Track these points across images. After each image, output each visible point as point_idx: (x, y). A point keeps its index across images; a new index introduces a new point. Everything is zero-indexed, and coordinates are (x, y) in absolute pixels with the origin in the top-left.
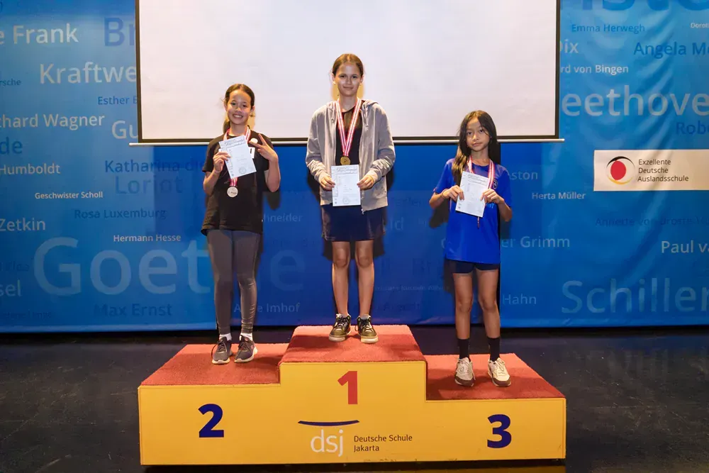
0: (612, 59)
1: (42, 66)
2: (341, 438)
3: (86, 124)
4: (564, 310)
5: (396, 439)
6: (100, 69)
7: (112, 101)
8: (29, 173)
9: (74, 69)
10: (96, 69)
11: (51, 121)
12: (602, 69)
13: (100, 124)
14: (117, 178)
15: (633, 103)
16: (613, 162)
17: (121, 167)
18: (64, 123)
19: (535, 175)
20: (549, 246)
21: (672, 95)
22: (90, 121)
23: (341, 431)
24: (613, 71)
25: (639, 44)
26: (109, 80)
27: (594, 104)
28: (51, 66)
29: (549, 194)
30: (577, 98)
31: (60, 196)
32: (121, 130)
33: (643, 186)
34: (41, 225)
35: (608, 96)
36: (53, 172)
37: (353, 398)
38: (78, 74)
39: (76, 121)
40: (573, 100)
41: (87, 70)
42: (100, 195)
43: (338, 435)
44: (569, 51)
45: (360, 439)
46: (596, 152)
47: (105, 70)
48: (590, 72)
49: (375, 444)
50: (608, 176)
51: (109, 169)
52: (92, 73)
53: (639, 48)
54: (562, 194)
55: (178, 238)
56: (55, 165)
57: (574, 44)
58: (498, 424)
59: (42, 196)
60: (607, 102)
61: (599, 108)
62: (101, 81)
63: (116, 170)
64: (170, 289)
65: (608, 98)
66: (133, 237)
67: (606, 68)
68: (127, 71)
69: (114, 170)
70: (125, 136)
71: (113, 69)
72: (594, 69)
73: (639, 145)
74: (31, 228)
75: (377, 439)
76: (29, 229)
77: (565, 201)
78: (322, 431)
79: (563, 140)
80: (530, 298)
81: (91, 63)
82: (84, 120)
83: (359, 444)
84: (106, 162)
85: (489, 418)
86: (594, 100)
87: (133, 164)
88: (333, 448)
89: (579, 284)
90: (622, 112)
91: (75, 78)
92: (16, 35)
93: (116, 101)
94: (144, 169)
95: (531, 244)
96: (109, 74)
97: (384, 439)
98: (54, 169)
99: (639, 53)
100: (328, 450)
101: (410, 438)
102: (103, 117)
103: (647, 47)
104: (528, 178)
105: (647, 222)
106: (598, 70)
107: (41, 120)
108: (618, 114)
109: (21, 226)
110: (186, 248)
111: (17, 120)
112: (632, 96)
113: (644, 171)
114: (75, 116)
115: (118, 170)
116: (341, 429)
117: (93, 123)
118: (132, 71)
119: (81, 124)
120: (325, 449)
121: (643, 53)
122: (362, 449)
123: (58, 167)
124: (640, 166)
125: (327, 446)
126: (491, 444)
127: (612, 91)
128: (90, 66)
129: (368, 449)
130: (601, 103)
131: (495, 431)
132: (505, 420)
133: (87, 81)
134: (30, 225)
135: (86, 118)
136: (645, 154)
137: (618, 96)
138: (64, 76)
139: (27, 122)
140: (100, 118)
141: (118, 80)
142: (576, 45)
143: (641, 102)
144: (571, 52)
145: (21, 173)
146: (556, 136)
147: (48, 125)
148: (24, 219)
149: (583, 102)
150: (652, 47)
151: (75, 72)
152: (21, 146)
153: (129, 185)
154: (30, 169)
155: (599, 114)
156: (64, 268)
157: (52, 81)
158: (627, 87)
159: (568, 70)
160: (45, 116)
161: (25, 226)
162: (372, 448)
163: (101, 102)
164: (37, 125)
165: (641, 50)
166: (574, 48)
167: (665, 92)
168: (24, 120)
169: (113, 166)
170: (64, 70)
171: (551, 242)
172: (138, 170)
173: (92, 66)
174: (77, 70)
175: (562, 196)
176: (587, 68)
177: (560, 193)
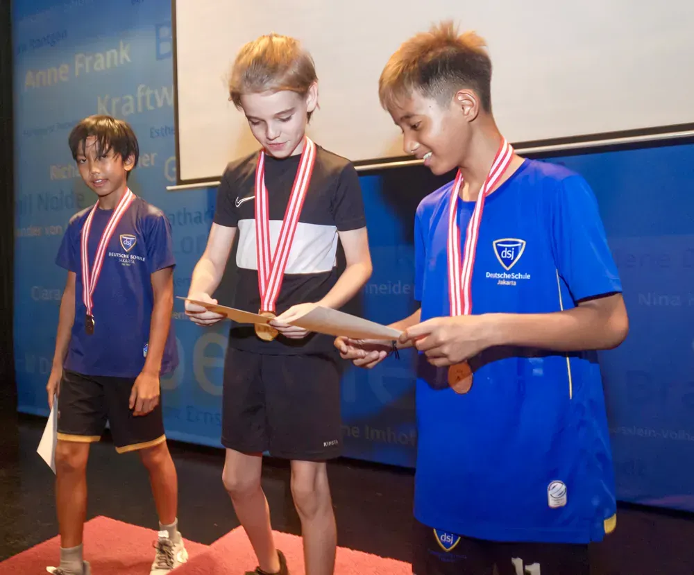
1: (99, 99)
6: (152, 92)
7: (164, 132)
9: (128, 97)
10: (149, 92)
22: (144, 160)
26: (160, 104)
28: (107, 97)
38: (131, 104)
41: (140, 95)
47: (156, 93)
52: (144, 98)
62: (152, 107)
71: (165, 90)
81: (144, 86)
87: (185, 215)
91: (128, 109)
92: (78, 65)
93: (168, 131)
96: (160, 98)
102: (156, 154)
117: (147, 162)
128: (142, 90)
133: (140, 110)
138: (119, 106)
140: (153, 155)
151: (129, 101)
152: (83, 198)
153: (183, 243)
163: (153, 135)
170: (118, 100)
172: (191, 221)
173: (144, 90)
174: (130, 98)
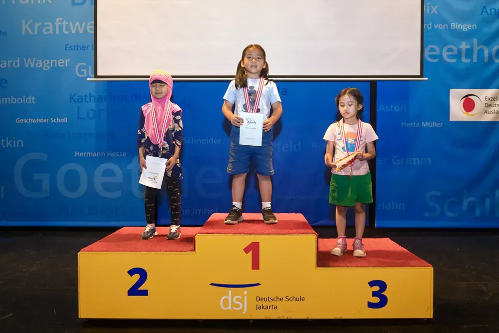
0: (464, 18)
1: (24, 21)
2: (246, 297)
3: (56, 66)
4: (427, 214)
5: (291, 299)
6: (67, 23)
7: (76, 48)
8: (12, 102)
9: (48, 23)
10: (64, 24)
11: (30, 63)
12: (455, 25)
13: (66, 66)
14: (79, 108)
15: (481, 52)
16: (465, 99)
17: (82, 99)
18: (39, 65)
19: (403, 108)
20: (414, 164)
22: (59, 63)
23: (245, 292)
24: (465, 27)
25: (484, 7)
26: (74, 32)
27: (450, 53)
28: (30, 22)
29: (415, 123)
30: (437, 48)
31: (34, 121)
32: (82, 70)
33: (488, 118)
34: (20, 143)
36: (30, 102)
37: (256, 265)
38: (51, 28)
39: (48, 62)
40: (432, 50)
41: (57, 23)
42: (65, 120)
43: (243, 296)
44: (430, 12)
45: (261, 299)
46: (452, 90)
47: (71, 23)
48: (447, 28)
49: (274, 303)
50: (461, 110)
51: (72, 100)
52: (61, 27)
53: (484, 10)
54: (425, 123)
55: (124, 154)
56: (32, 97)
57: (434, 7)
58: (377, 288)
59: (21, 121)
60: (460, 52)
61: (453, 57)
62: (68, 32)
63: (78, 100)
64: (118, 194)
65: (461, 49)
66: (90, 153)
67: (459, 25)
68: (88, 24)
69: (76, 100)
70: (85, 75)
71: (77, 24)
72: (449, 26)
73: (486, 85)
74: (12, 145)
75: (275, 299)
76: (11, 146)
77: (428, 128)
78: (230, 292)
79: (427, 79)
80: (400, 205)
81: (61, 19)
82: (54, 62)
83: (260, 303)
84: (71, 95)
85: (369, 283)
86: (450, 50)
87: (90, 97)
88: (239, 306)
89: (438, 193)
90: (472, 60)
91: (48, 30)
93: (79, 48)
94: (100, 100)
95: (400, 162)
96: (74, 27)
97: (281, 299)
98: (32, 99)
99: (484, 14)
100: (234, 308)
101: (303, 299)
102: (69, 60)
103: (491, 10)
104: (398, 110)
105: (492, 146)
106: (453, 27)
107: (22, 62)
108: (469, 61)
109: (5, 143)
110: (131, 162)
111: (4, 62)
112: (479, 47)
113: (489, 106)
114: (47, 59)
115: (80, 100)
116: (245, 291)
117: (61, 64)
118: (91, 25)
119: (52, 66)
120: (232, 308)
121: (488, 14)
122: (263, 307)
123: (33, 98)
124: (486, 102)
125: (233, 305)
126: (371, 305)
127: (464, 43)
128: (59, 21)
129: (267, 308)
130: (455, 52)
131: (375, 294)
132: (382, 285)
133: (57, 33)
134: (12, 143)
135: (55, 61)
136: (490, 92)
137: (469, 47)
138: (40, 29)
139: (12, 64)
140: (66, 61)
141: (81, 31)
142: (437, 6)
143: (486, 52)
144: (432, 12)
145: (6, 103)
146: (421, 76)
147: (27, 66)
148: (7, 138)
149: (441, 52)
150: (495, 9)
151: (49, 26)
152: (6, 82)
153: (88, 113)
154: (13, 100)
155: (454, 61)
156: (36, 176)
157: (31, 33)
158: (475, 40)
159: (429, 26)
160: (25, 59)
161: (8, 144)
162: (271, 307)
163: (67, 48)
164: (18, 66)
165: (487, 12)
166: (434, 9)
168: (9, 62)
169: (76, 98)
170: (40, 24)
171: (416, 161)
172: (95, 100)
173: (61, 21)
174: (50, 24)
175: (425, 124)
176: (444, 25)
177: (423, 123)
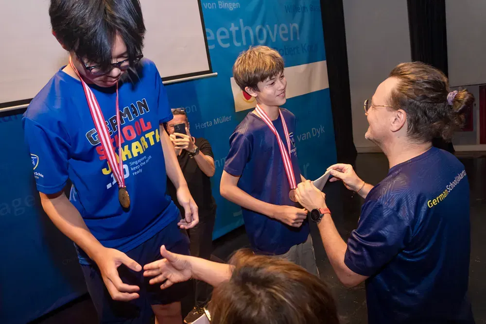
12: (222, 5)
15: (247, 33)
19: (194, 108)
21: (267, 26)
24: (232, 6)
27: (223, 37)
29: (207, 123)
30: (212, 32)
35: (231, 29)
46: (231, 79)
48: (216, 7)
50: (242, 98)
54: (216, 119)
60: (231, 33)
61: (227, 41)
67: (225, 4)
72: (217, 5)
77: (219, 125)
79: (216, 73)
86: (223, 33)
90: (242, 44)
104: (189, 112)
106: (221, 6)
112: (246, 28)
127: (233, 24)
130: (227, 36)
137: (237, 28)
143: (251, 33)
146: (210, 71)
149: (216, 36)
155: (228, 45)
158: (241, 20)
167: (263, 24)
175: (216, 121)
176: (213, 4)
177: (214, 120)
